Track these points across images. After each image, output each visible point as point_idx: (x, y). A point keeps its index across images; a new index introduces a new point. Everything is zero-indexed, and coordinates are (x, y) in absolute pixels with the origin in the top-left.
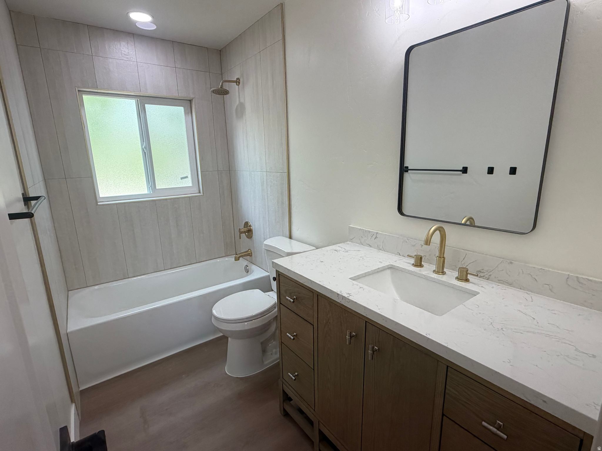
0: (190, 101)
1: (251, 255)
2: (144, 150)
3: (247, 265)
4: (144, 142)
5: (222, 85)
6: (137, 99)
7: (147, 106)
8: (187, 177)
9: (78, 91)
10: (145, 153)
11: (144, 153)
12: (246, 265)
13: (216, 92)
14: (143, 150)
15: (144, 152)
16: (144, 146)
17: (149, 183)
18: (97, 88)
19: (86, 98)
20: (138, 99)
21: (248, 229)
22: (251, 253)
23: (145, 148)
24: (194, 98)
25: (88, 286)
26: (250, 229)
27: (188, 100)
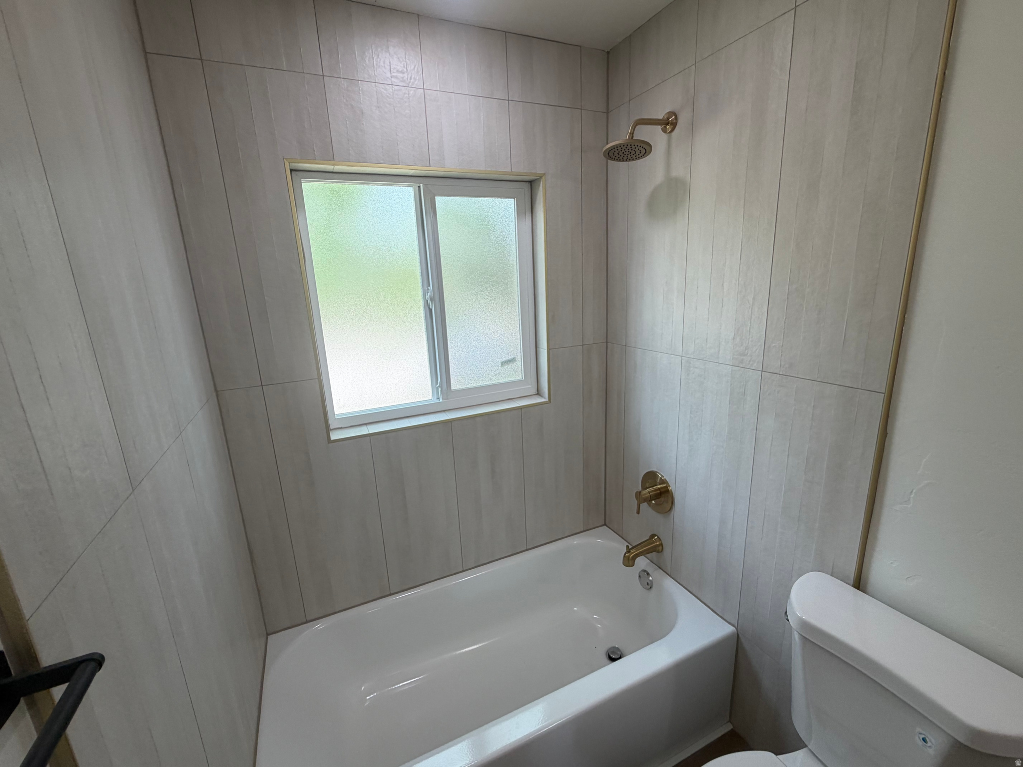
0: (531, 182)
1: (660, 550)
2: (428, 305)
3: (645, 571)
4: (429, 286)
5: (632, 134)
6: (418, 185)
7: (438, 199)
8: (512, 360)
9: (291, 170)
10: (431, 309)
11: (429, 311)
12: (643, 568)
13: (616, 154)
14: (426, 304)
15: (429, 308)
16: (429, 294)
17: (437, 380)
18: (332, 159)
19: (310, 189)
20: (421, 185)
21: (656, 490)
22: (661, 545)
23: (431, 299)
24: (545, 174)
25: (308, 619)
26: (663, 490)
27: (526, 182)
